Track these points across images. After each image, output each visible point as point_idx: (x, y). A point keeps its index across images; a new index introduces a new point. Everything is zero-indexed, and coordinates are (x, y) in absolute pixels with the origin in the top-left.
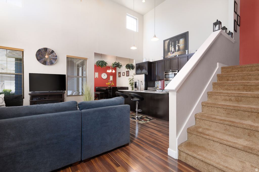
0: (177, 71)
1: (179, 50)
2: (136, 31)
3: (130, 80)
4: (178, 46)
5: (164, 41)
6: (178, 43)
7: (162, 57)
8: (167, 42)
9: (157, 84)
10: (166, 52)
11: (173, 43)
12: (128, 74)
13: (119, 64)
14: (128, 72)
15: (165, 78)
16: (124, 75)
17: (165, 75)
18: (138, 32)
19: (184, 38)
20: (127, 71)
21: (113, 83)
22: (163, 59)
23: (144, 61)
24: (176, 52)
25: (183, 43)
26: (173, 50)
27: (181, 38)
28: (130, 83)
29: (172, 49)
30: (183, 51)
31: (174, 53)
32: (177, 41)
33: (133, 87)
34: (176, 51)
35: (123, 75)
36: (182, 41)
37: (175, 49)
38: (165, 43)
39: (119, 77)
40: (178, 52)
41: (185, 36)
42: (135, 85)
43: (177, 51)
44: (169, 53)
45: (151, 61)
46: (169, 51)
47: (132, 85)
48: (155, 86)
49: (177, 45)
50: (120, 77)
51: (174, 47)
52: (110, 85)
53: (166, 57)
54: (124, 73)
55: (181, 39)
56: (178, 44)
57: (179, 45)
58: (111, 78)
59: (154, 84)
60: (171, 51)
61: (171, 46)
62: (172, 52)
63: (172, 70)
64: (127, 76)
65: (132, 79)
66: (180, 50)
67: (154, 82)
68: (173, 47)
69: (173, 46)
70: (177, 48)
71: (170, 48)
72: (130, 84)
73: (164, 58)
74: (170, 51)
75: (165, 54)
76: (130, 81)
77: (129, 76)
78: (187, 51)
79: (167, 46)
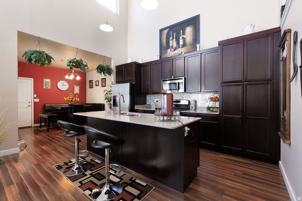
0: (183, 78)
1: (184, 45)
2: (115, 12)
3: (106, 92)
4: (183, 38)
5: (161, 31)
6: (183, 34)
7: (157, 56)
8: (166, 32)
9: (149, 99)
10: (164, 47)
11: (175, 33)
12: (104, 84)
13: (82, 63)
14: (104, 80)
15: (163, 90)
16: (98, 85)
18: (118, 14)
19: (193, 25)
20: (102, 79)
21: (77, 97)
22: (159, 59)
23: (129, 61)
24: (179, 49)
25: (192, 33)
26: (175, 45)
27: (188, 26)
28: (106, 98)
29: (174, 43)
30: (191, 46)
31: (177, 50)
32: (181, 31)
33: (111, 105)
34: (179, 47)
35: (96, 85)
36: (189, 30)
37: (178, 43)
38: (162, 34)
39: (90, 88)
40: (183, 49)
41: (194, 22)
42: (115, 100)
43: (181, 46)
44: (169, 51)
45: (140, 62)
46: (168, 47)
47: (109, 101)
48: (146, 103)
49: (181, 38)
50: (92, 88)
51: (176, 41)
52: (72, 101)
53: (164, 56)
54: (98, 81)
55: (188, 28)
56: (183, 36)
57: (185, 37)
58: (77, 90)
59: (145, 100)
60: (172, 46)
61: (171, 38)
62: (174, 48)
63: (174, 77)
64: (102, 87)
65: (110, 91)
66: (186, 46)
67: (146, 97)
68: (174, 40)
69: (175, 38)
70: (181, 42)
71: (171, 42)
72: (106, 100)
73: (160, 57)
74: (171, 47)
75: (163, 52)
76: (107, 94)
77: (105, 86)
78: (198, 45)
79: (165, 39)
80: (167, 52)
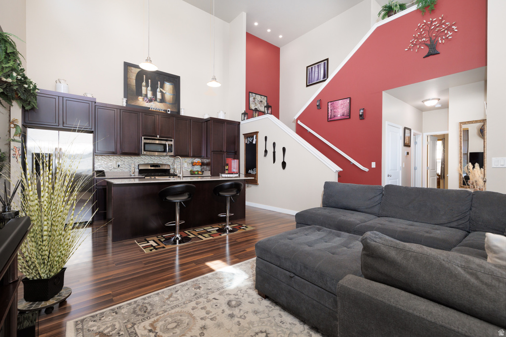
0: (173, 140)
1: (162, 101)
4: (162, 92)
5: (127, 65)
6: (162, 87)
8: (135, 71)
10: (132, 91)
11: (149, 80)
15: (145, 150)
17: (145, 143)
19: (173, 84)
22: (125, 106)
24: (156, 103)
25: (172, 91)
26: (150, 95)
27: (167, 81)
29: (148, 91)
30: (171, 105)
31: (153, 103)
32: (159, 82)
34: (156, 100)
36: (169, 86)
37: (155, 94)
38: (130, 71)
40: (161, 104)
41: (174, 81)
43: (158, 100)
44: (140, 98)
46: (139, 93)
49: (158, 90)
51: (151, 90)
53: (132, 103)
55: (168, 83)
56: (161, 89)
57: (164, 92)
60: (146, 95)
61: (144, 84)
62: (149, 98)
63: (160, 137)
66: (165, 102)
68: (149, 88)
69: (151, 87)
70: (159, 96)
71: (144, 89)
73: (127, 104)
74: (143, 95)
75: (130, 96)
79: (134, 81)
80: (137, 99)
